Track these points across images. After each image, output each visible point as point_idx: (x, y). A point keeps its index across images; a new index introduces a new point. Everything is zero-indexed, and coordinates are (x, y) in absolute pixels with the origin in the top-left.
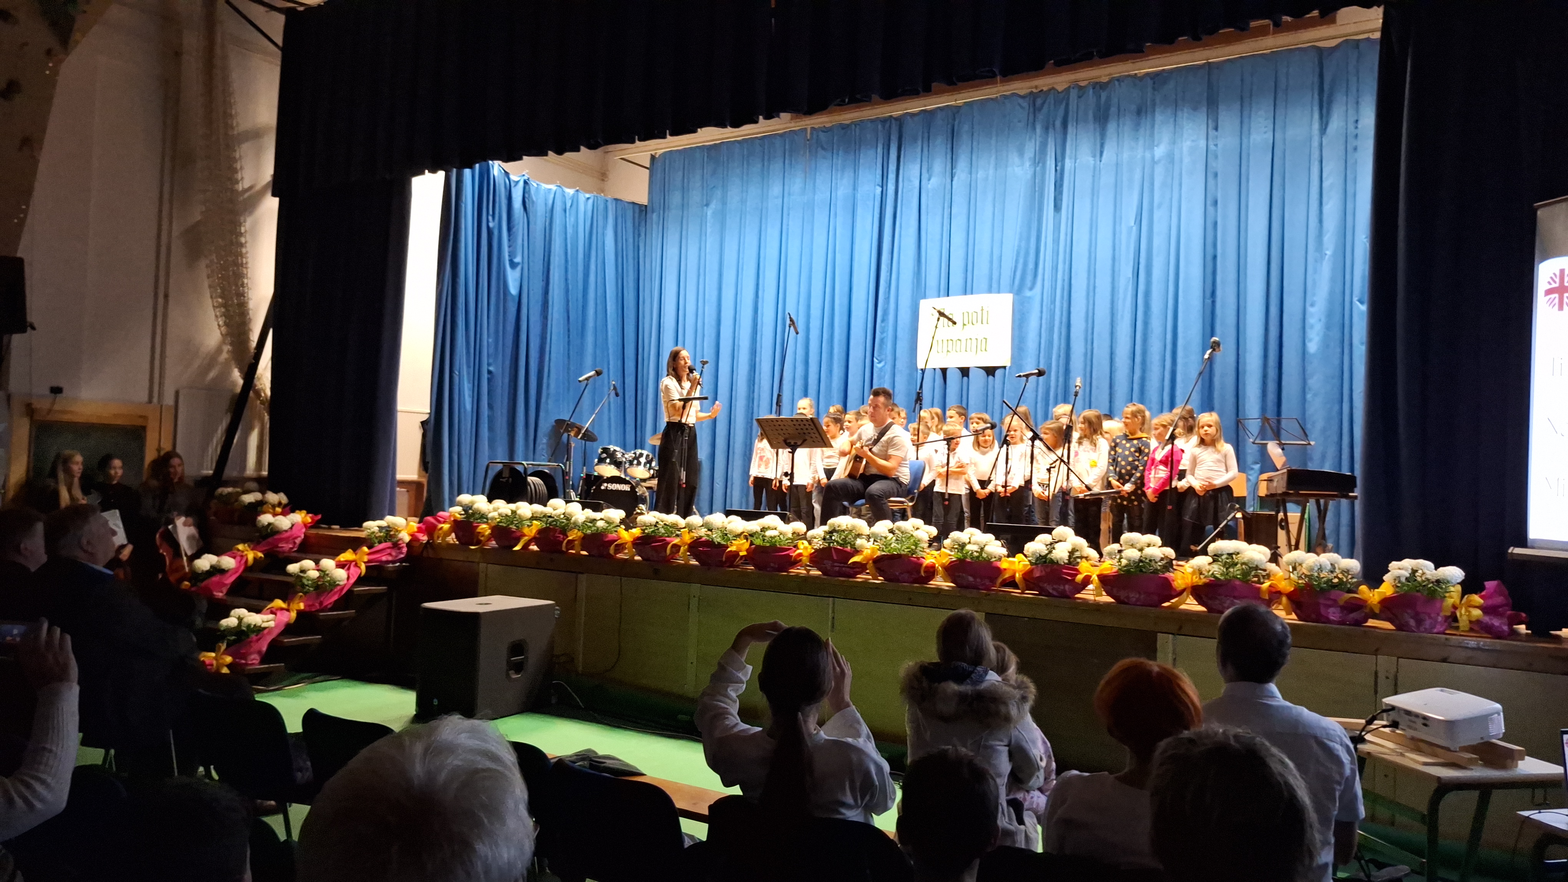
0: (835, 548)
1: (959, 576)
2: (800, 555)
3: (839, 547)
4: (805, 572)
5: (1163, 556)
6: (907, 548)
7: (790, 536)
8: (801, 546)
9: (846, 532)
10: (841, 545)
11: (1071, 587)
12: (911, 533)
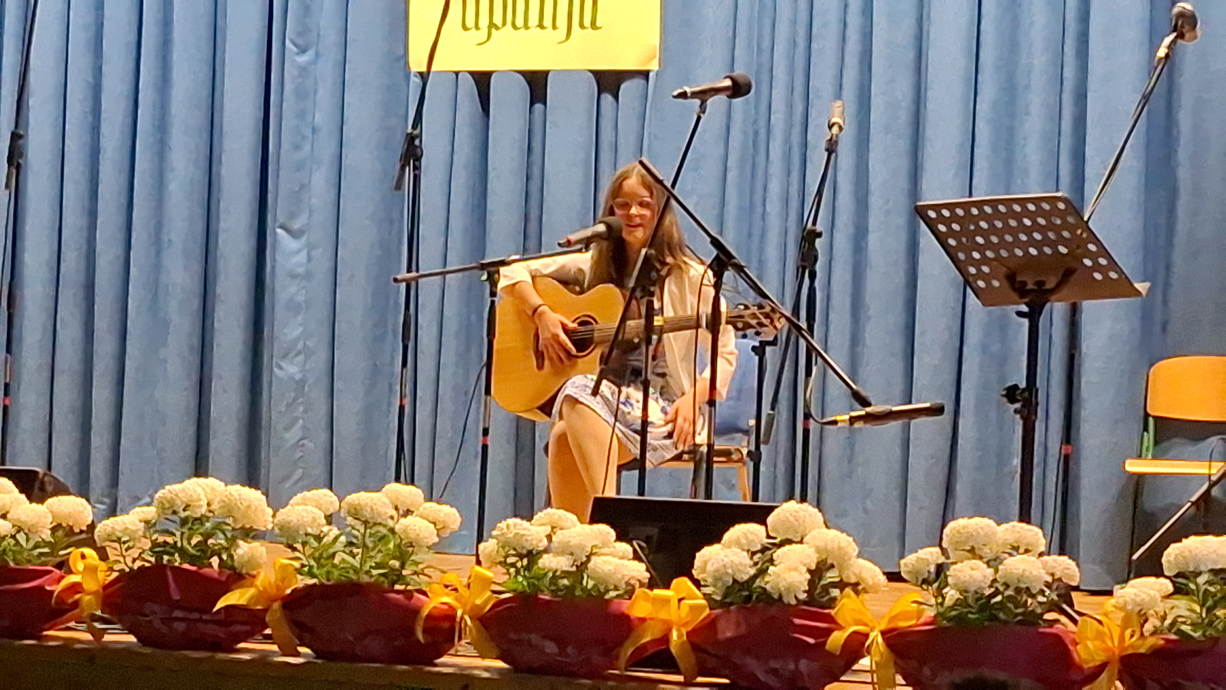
0: (175, 569)
1: (519, 642)
2: (76, 588)
3: (186, 566)
4: (88, 637)
5: (1049, 579)
6: (378, 566)
7: (47, 535)
8: (80, 566)
9: (208, 525)
10: (192, 560)
11: (816, 665)
12: (391, 523)
